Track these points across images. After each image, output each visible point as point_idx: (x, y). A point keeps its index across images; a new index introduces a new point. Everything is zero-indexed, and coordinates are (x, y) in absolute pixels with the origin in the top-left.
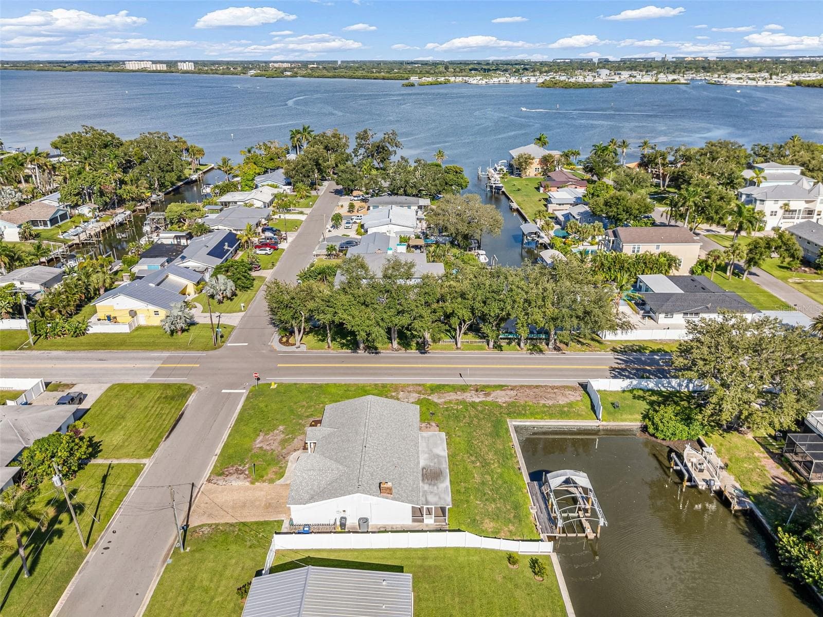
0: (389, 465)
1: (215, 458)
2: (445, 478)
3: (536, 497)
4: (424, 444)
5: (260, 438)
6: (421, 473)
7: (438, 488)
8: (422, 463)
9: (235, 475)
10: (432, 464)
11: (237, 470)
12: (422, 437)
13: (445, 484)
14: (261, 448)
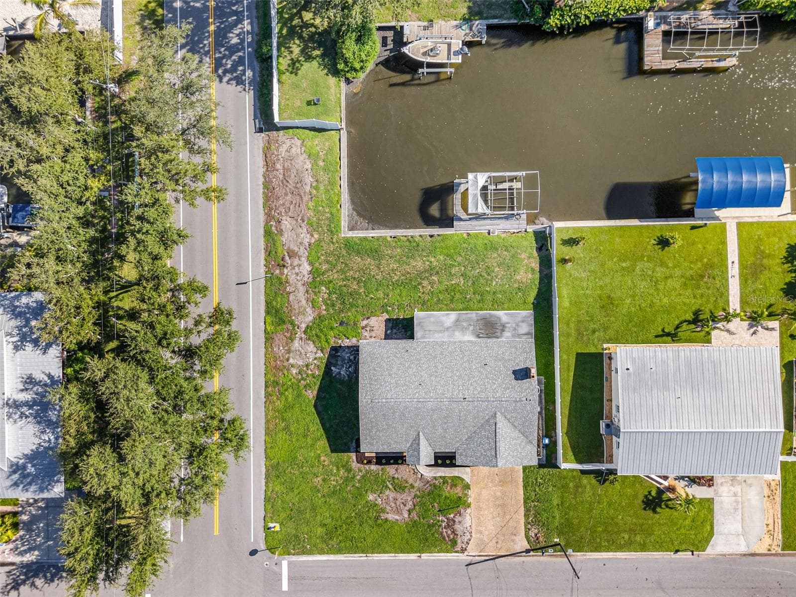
0: (485, 373)
1: (425, 556)
2: (491, 316)
3: (476, 226)
4: (436, 335)
5: (391, 517)
6: (484, 340)
7: (508, 323)
8: (469, 337)
9: (457, 526)
10: (471, 328)
11: (448, 526)
12: (423, 337)
13: (502, 315)
14: (409, 511)
